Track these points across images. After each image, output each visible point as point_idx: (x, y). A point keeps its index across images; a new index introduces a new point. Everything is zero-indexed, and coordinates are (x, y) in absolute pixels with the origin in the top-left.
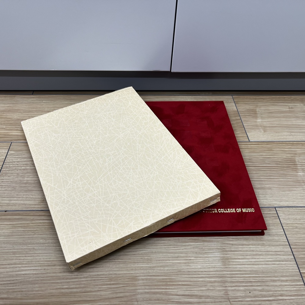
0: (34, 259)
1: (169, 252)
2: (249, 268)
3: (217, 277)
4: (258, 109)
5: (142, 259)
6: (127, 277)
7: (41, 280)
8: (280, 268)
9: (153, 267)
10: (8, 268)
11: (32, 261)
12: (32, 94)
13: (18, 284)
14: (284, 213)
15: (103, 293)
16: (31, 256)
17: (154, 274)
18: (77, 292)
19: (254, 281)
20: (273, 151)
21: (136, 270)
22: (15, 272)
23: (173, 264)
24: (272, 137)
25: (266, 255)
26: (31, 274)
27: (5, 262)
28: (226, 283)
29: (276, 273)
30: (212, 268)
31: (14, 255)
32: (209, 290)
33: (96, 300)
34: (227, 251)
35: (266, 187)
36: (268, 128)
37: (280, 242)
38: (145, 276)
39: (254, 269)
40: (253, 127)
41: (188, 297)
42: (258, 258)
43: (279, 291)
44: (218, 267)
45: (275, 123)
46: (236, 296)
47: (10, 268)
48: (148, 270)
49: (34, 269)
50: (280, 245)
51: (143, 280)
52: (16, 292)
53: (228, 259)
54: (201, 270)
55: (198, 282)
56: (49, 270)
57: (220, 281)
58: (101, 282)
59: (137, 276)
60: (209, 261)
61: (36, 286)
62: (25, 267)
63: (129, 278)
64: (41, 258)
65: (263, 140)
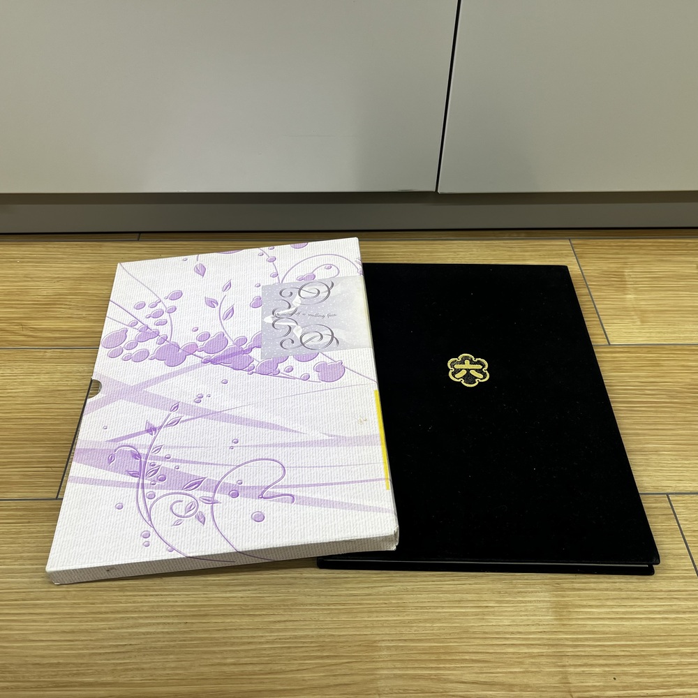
0: (162, 601)
1: (442, 589)
2: (613, 626)
3: (545, 645)
4: (627, 271)
5: (386, 603)
6: (356, 641)
7: (181, 646)
8: (678, 626)
9: (409, 622)
10: (111, 621)
11: (159, 606)
12: (138, 240)
13: (135, 654)
14: (687, 508)
15: (307, 675)
16: (157, 595)
17: (411, 637)
18: (254, 673)
19: (623, 653)
20: (662, 366)
21: (373, 627)
22: (128, 628)
23: (450, 615)
24: (659, 335)
25: (648, 599)
26: (158, 633)
28: (564, 657)
29: (670, 638)
30: (533, 625)
31: (121, 594)
32: (528, 672)
33: (294, 690)
34: (564, 590)
35: (646, 450)
36: (652, 315)
37: (678, 570)
38: (392, 640)
39: (624, 629)
40: (618, 313)
41: (484, 686)
42: (631, 606)
43: (676, 675)
44: (547, 623)
45: (664, 302)
46: (586, 686)
47: (115, 619)
48: (398, 629)
49: (164, 623)
50: (678, 578)
51: (388, 648)
52: (131, 670)
53: (566, 606)
54: (511, 629)
55: (505, 656)
56: (194, 625)
57: (551, 654)
58: (302, 652)
59: (375, 642)
60: (526, 611)
61: (171, 659)
62: (147, 617)
63: (360, 645)
64: (178, 599)
65: (640, 341)
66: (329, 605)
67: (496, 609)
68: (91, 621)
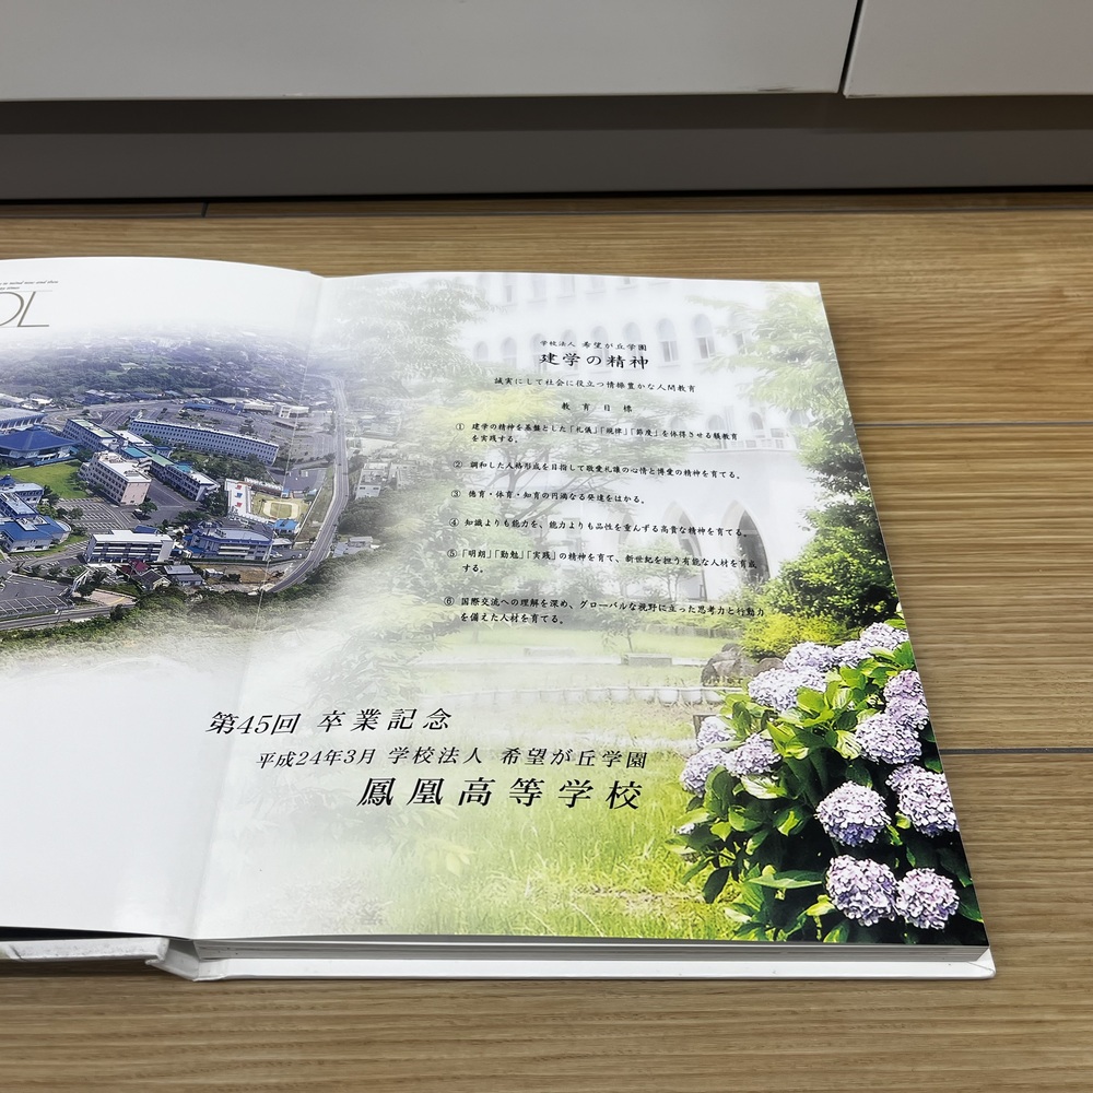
0: (264, 1008)
5: (794, 1013)
9: (856, 1062)
11: (256, 1020)
12: (203, 216)
21: (771, 1074)
22: (182, 1073)
23: (953, 1043)
26: (256, 1088)
27: (129, 1020)
48: (832, 1078)
49: (270, 1063)
56: (342, 1069)
62: (228, 1048)
64: (300, 1002)
66: (660, 1016)
67: (1061, 1028)
68: (97, 1057)
